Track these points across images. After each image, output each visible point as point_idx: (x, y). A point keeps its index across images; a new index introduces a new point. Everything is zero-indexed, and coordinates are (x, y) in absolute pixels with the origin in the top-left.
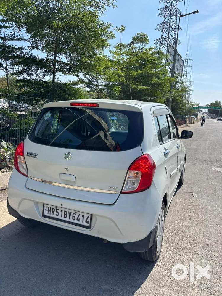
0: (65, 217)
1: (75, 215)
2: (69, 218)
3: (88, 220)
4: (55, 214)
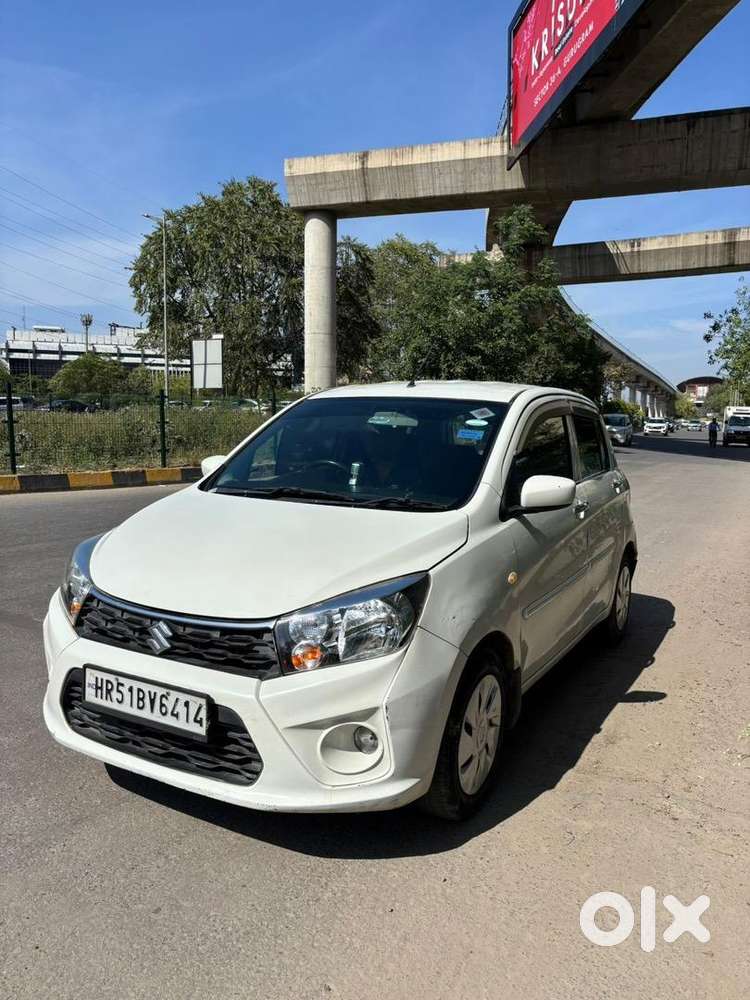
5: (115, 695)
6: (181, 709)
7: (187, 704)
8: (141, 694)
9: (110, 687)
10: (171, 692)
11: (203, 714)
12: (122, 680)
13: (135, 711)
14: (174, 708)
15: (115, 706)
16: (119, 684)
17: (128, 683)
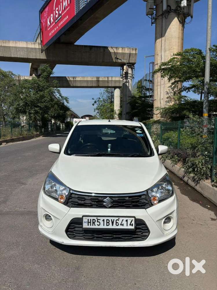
5: (96, 223)
6: (124, 223)
7: (127, 221)
8: (108, 221)
9: (94, 221)
10: (120, 218)
11: (133, 222)
12: (99, 218)
13: (105, 227)
14: (122, 223)
15: (97, 227)
16: (98, 220)
17: (102, 219)
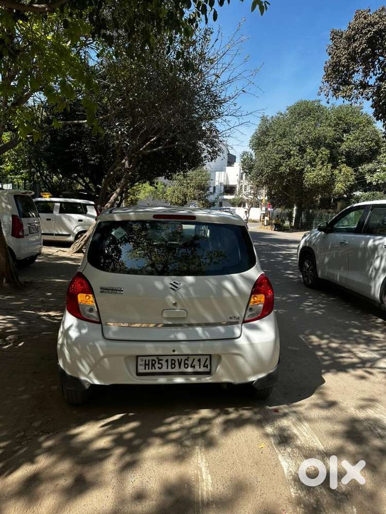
0: (172, 368)
1: (188, 360)
2: (180, 368)
3: (207, 363)
4: (157, 368)
